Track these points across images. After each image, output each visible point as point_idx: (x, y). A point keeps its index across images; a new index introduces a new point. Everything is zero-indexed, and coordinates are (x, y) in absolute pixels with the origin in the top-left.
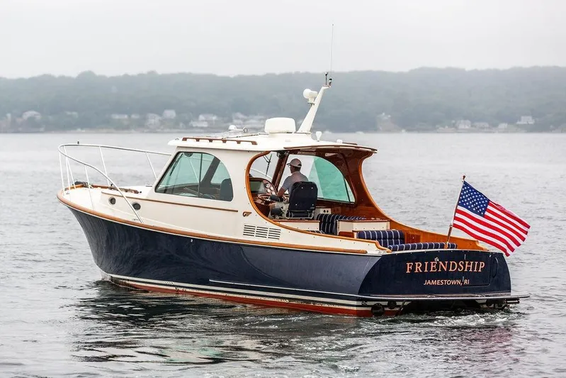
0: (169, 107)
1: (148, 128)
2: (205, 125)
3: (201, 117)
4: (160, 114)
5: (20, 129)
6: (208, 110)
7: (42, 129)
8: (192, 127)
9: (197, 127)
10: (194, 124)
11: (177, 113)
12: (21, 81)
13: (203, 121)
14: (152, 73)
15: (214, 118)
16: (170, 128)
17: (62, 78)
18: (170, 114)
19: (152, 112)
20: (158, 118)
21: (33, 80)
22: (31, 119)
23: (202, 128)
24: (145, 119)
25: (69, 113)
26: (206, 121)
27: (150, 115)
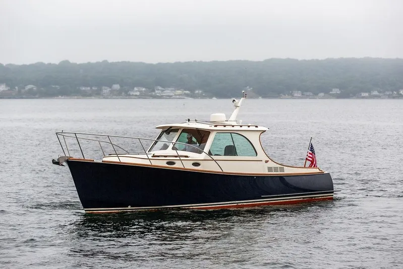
0: (117, 83)
1: (103, 95)
2: (138, 93)
3: (136, 89)
4: (110, 87)
5: (24, 97)
6: (139, 84)
7: (37, 96)
8: (130, 95)
9: (133, 95)
10: (131, 93)
11: (121, 86)
12: (24, 66)
13: (136, 91)
14: (105, 62)
15: (144, 89)
16: (117, 96)
17: (50, 64)
18: (116, 87)
19: (105, 86)
20: (109, 89)
21: (31, 66)
22: (31, 90)
23: (136, 95)
24: (101, 90)
25: (53, 86)
26: (138, 91)
27: (104, 87)
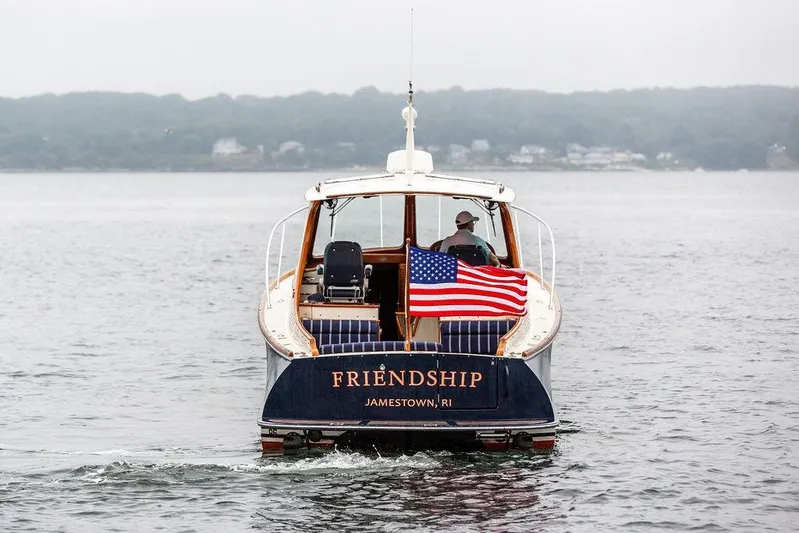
0: (479, 136)
1: (450, 164)
2: (529, 160)
3: (524, 149)
4: (468, 145)
5: (277, 166)
6: (534, 139)
7: (305, 167)
8: (511, 164)
9: (518, 163)
10: (514, 158)
11: (492, 144)
12: (277, 100)
13: (526, 154)
14: (457, 90)
15: (542, 151)
16: (481, 164)
17: (334, 96)
18: (482, 145)
19: (456, 143)
20: (464, 151)
21: (293, 99)
22: (291, 153)
23: (525, 164)
24: (447, 152)
25: (343, 144)
26: (531, 154)
27: (453, 147)
